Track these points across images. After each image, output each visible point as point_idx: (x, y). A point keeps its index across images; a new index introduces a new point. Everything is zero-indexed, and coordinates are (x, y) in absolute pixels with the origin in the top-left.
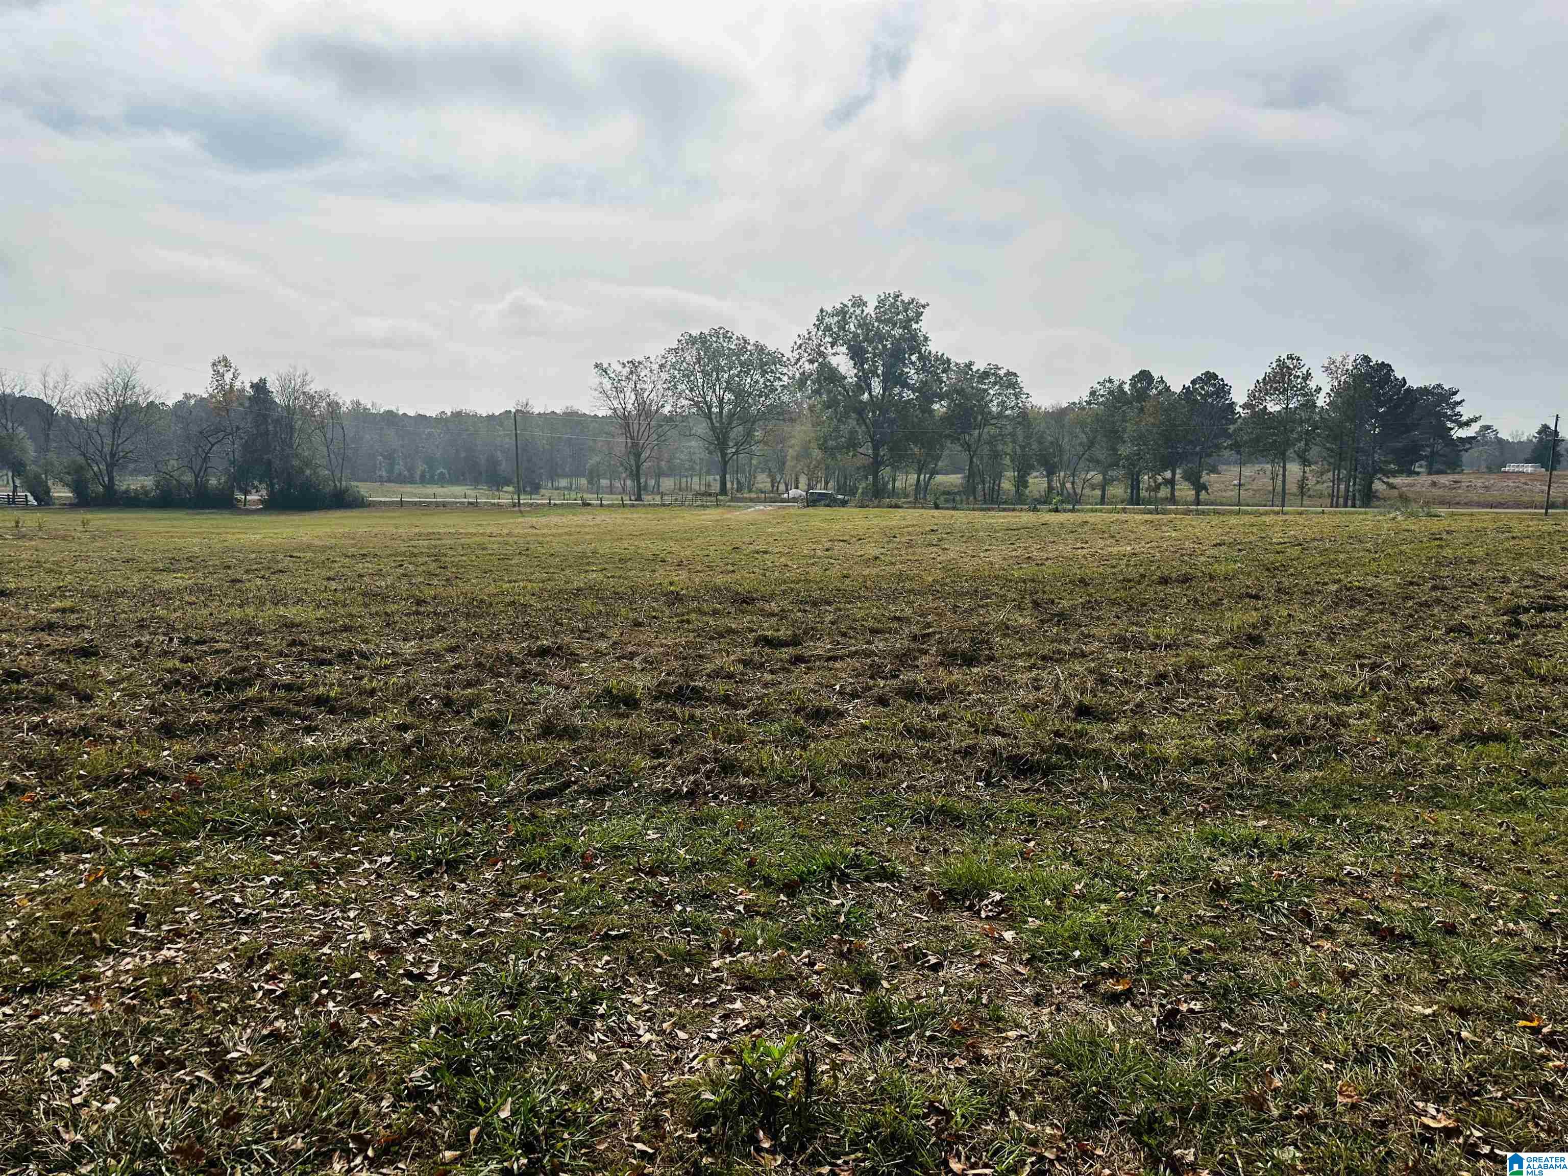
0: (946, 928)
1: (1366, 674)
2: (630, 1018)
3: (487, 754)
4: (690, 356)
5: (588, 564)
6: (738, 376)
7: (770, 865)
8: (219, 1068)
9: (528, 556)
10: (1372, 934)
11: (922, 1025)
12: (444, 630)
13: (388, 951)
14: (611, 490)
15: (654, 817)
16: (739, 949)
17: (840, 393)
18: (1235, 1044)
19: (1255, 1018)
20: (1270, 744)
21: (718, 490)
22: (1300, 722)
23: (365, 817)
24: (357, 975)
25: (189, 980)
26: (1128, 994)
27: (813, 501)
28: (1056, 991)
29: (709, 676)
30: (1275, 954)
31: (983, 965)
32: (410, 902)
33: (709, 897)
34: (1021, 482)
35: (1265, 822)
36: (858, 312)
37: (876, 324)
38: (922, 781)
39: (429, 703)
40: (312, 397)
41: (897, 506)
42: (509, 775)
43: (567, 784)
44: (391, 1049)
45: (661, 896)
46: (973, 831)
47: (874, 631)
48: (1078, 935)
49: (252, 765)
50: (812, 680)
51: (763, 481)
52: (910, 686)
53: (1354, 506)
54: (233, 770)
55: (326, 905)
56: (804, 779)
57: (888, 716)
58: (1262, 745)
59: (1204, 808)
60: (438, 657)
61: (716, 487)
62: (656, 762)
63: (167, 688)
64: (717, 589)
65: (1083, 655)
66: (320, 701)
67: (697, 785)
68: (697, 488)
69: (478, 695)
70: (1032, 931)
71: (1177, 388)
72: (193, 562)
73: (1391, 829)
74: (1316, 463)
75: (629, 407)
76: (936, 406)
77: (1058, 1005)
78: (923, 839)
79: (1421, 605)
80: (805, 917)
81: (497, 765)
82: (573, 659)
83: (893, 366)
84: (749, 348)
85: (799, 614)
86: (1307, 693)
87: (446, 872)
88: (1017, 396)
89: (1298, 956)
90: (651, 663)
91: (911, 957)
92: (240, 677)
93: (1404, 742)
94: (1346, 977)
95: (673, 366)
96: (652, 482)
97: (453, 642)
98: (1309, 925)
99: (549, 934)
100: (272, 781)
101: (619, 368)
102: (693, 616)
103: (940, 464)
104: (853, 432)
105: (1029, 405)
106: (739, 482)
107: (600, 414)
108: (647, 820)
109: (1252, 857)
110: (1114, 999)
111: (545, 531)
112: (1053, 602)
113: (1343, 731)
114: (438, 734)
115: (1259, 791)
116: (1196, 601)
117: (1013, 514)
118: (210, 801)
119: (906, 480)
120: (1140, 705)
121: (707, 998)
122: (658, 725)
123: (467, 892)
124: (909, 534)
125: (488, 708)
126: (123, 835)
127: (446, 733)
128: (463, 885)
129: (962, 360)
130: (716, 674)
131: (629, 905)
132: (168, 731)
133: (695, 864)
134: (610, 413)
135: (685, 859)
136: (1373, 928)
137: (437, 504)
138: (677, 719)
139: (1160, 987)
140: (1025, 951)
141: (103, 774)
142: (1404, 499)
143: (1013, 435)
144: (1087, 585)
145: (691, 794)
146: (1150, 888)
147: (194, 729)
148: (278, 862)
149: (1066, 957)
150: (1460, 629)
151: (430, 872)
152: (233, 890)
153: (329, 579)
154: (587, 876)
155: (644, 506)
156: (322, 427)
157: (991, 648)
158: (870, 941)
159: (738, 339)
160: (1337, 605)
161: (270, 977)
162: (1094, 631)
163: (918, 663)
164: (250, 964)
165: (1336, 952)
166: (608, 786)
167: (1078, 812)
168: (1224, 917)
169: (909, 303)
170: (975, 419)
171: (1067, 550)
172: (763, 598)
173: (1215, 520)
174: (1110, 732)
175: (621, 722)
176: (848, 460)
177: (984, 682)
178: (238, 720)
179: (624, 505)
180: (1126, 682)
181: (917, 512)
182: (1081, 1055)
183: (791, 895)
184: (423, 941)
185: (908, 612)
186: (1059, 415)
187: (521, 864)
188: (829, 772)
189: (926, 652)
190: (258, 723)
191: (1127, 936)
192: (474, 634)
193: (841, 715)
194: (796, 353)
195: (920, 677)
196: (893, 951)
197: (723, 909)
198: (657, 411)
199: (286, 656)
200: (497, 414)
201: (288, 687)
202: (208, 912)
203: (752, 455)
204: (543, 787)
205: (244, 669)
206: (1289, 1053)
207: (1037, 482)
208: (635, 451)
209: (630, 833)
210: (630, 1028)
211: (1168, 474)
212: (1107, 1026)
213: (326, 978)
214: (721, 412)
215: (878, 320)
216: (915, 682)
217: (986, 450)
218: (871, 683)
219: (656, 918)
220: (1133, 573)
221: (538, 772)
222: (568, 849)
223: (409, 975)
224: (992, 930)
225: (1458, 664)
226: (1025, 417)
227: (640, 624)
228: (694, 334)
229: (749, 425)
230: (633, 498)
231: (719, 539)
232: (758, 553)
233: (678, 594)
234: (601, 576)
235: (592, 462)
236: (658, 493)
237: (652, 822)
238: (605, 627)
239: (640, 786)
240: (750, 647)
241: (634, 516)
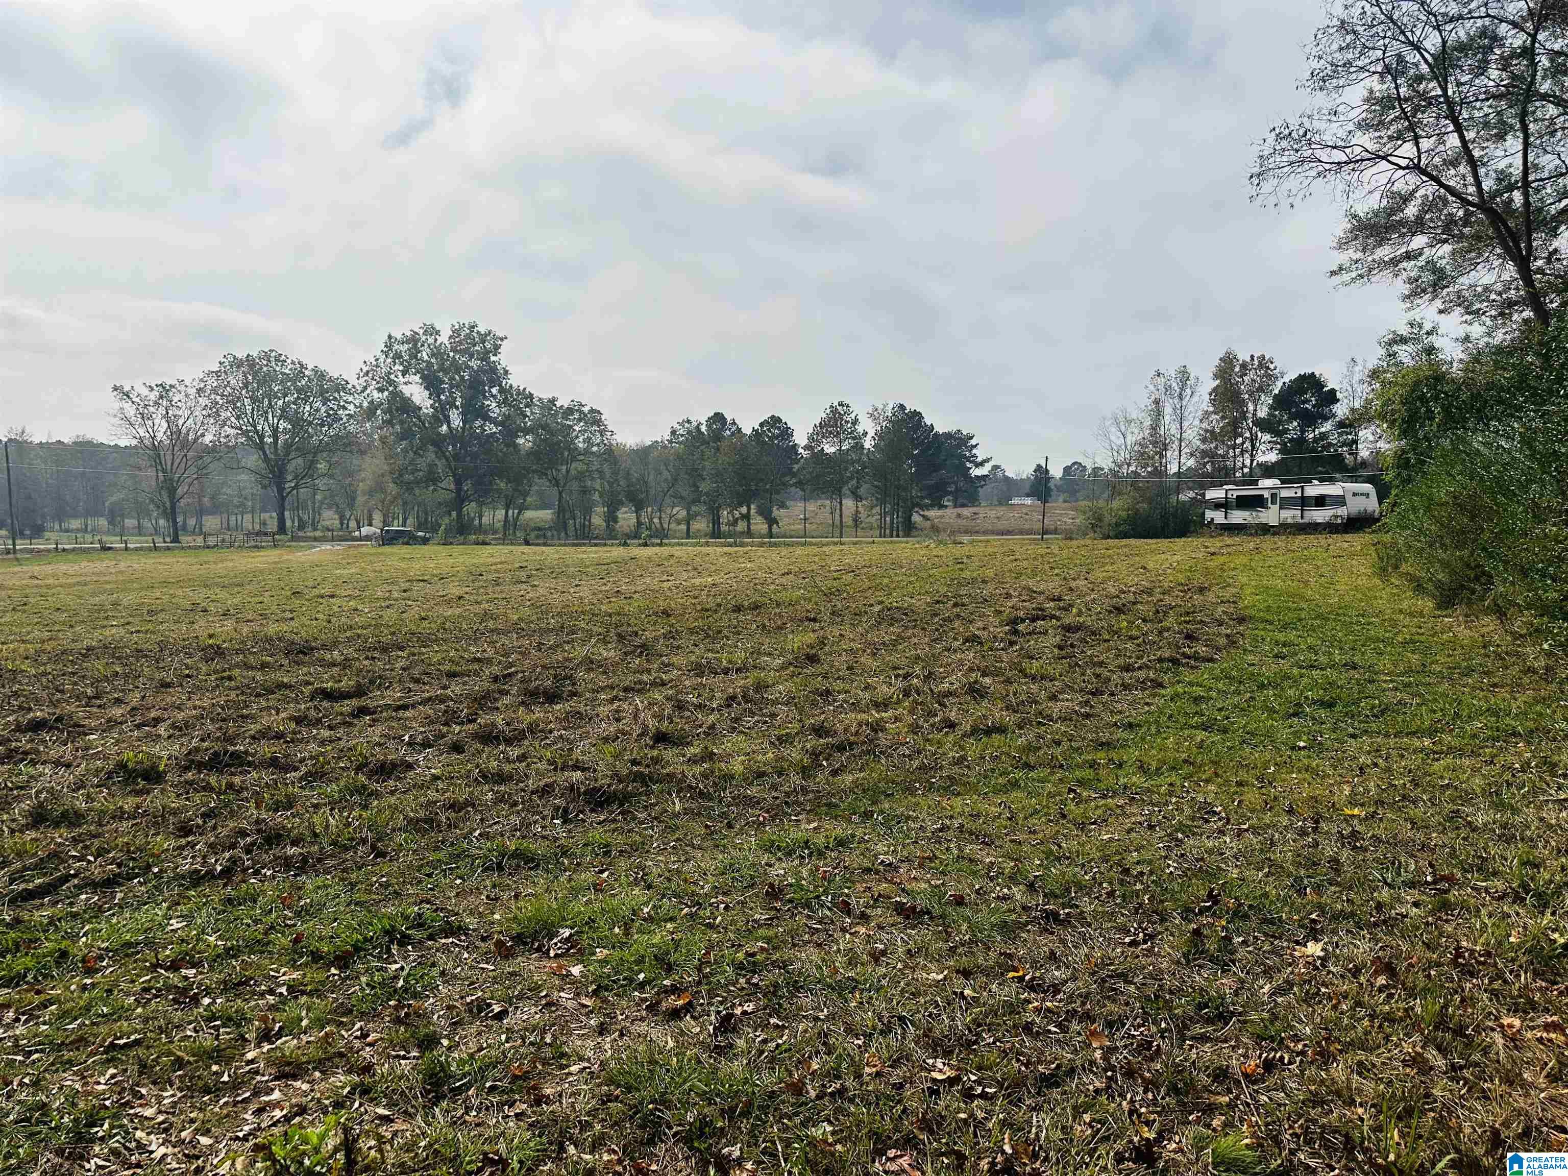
0: (513, 974)
1: (900, 684)
2: (138, 1134)
4: (235, 380)
5: (107, 618)
6: (294, 403)
7: (321, 938)
9: (25, 611)
10: (899, 914)
11: (482, 1077)
14: (140, 530)
15: (178, 904)
16: (279, 1035)
17: (415, 424)
18: (782, 1036)
19: (800, 1009)
20: (821, 753)
21: (275, 529)
22: (846, 730)
26: (688, 1008)
27: (389, 539)
28: (620, 1017)
29: (253, 738)
30: (819, 945)
31: (549, 1004)
33: (245, 983)
34: (611, 518)
35: (815, 824)
36: (431, 340)
37: (451, 354)
38: (495, 827)
41: (484, 543)
43: (65, 879)
45: (184, 991)
46: (548, 871)
47: (451, 675)
48: (643, 957)
50: (378, 732)
51: (329, 518)
52: (488, 729)
53: (898, 536)
56: (364, 841)
57: (462, 763)
58: (814, 754)
59: (764, 818)
61: (273, 526)
62: (183, 841)
64: (269, 640)
65: (663, 684)
67: (234, 862)
68: (249, 526)
70: (599, 961)
71: (747, 431)
73: (917, 817)
74: (866, 499)
75: (160, 436)
76: (521, 441)
77: (621, 1031)
78: (494, 886)
79: (944, 620)
80: (359, 988)
82: (78, 731)
83: (473, 398)
84: (307, 373)
85: (366, 662)
86: (853, 704)
88: (602, 433)
89: (838, 944)
90: (180, 730)
91: (475, 1010)
93: (928, 740)
94: (877, 957)
95: (214, 391)
96: (192, 522)
98: (849, 913)
99: (35, 1056)
101: (145, 392)
102: (236, 672)
103: (529, 499)
104: (432, 466)
105: (614, 442)
106: (300, 520)
107: (123, 443)
108: (169, 908)
109: (803, 857)
110: (675, 1014)
111: (51, 582)
112: (636, 634)
113: (880, 734)
115: (811, 796)
116: (764, 626)
117: (605, 549)
119: (494, 516)
120: (712, 727)
121: (238, 1095)
122: (187, 799)
124: (497, 571)
129: (546, 396)
130: (262, 735)
131: (144, 1007)
133: (227, 950)
134: (134, 442)
135: (216, 946)
136: (900, 909)
138: (212, 789)
139: (718, 995)
140: (592, 983)
142: (935, 529)
143: (601, 472)
144: (669, 616)
145: (227, 873)
146: (713, 900)
149: (630, 980)
150: (972, 639)
154: (90, 981)
155: (183, 548)
157: (574, 684)
158: (432, 1000)
159: (293, 363)
160: (880, 623)
162: (675, 660)
163: (499, 705)
165: (869, 936)
166: (119, 874)
167: (652, 836)
168: (777, 918)
169: (486, 335)
170: (562, 454)
171: (654, 583)
172: (324, 647)
173: (784, 551)
174: (684, 756)
175: (138, 800)
176: (427, 495)
177: (566, 719)
179: (156, 548)
180: (701, 707)
181: (506, 549)
182: (639, 1076)
183: (343, 967)
185: (490, 652)
186: (643, 453)
188: (394, 830)
189: (507, 693)
191: (689, 951)
193: (410, 767)
194: (362, 380)
195: (499, 719)
196: (455, 1007)
197: (262, 995)
198: (195, 440)
203: (315, 490)
204: (31, 886)
206: (826, 1036)
207: (626, 518)
208: (170, 487)
209: (147, 925)
210: (138, 1145)
211: (744, 510)
212: (667, 1042)
214: (276, 443)
215: (454, 350)
216: (494, 725)
217: (575, 486)
218: (445, 729)
219: (177, 1017)
220: (711, 603)
221: (25, 869)
222: (64, 954)
224: (560, 967)
225: (971, 670)
226: (611, 454)
227: (168, 685)
228: (239, 356)
229: (310, 457)
230: (168, 539)
231: (276, 583)
232: (322, 597)
233: (219, 648)
234: (122, 631)
235: (113, 499)
236: (201, 533)
237: (176, 910)
238: (123, 691)
239: (161, 871)
240: (305, 703)
241: (170, 560)
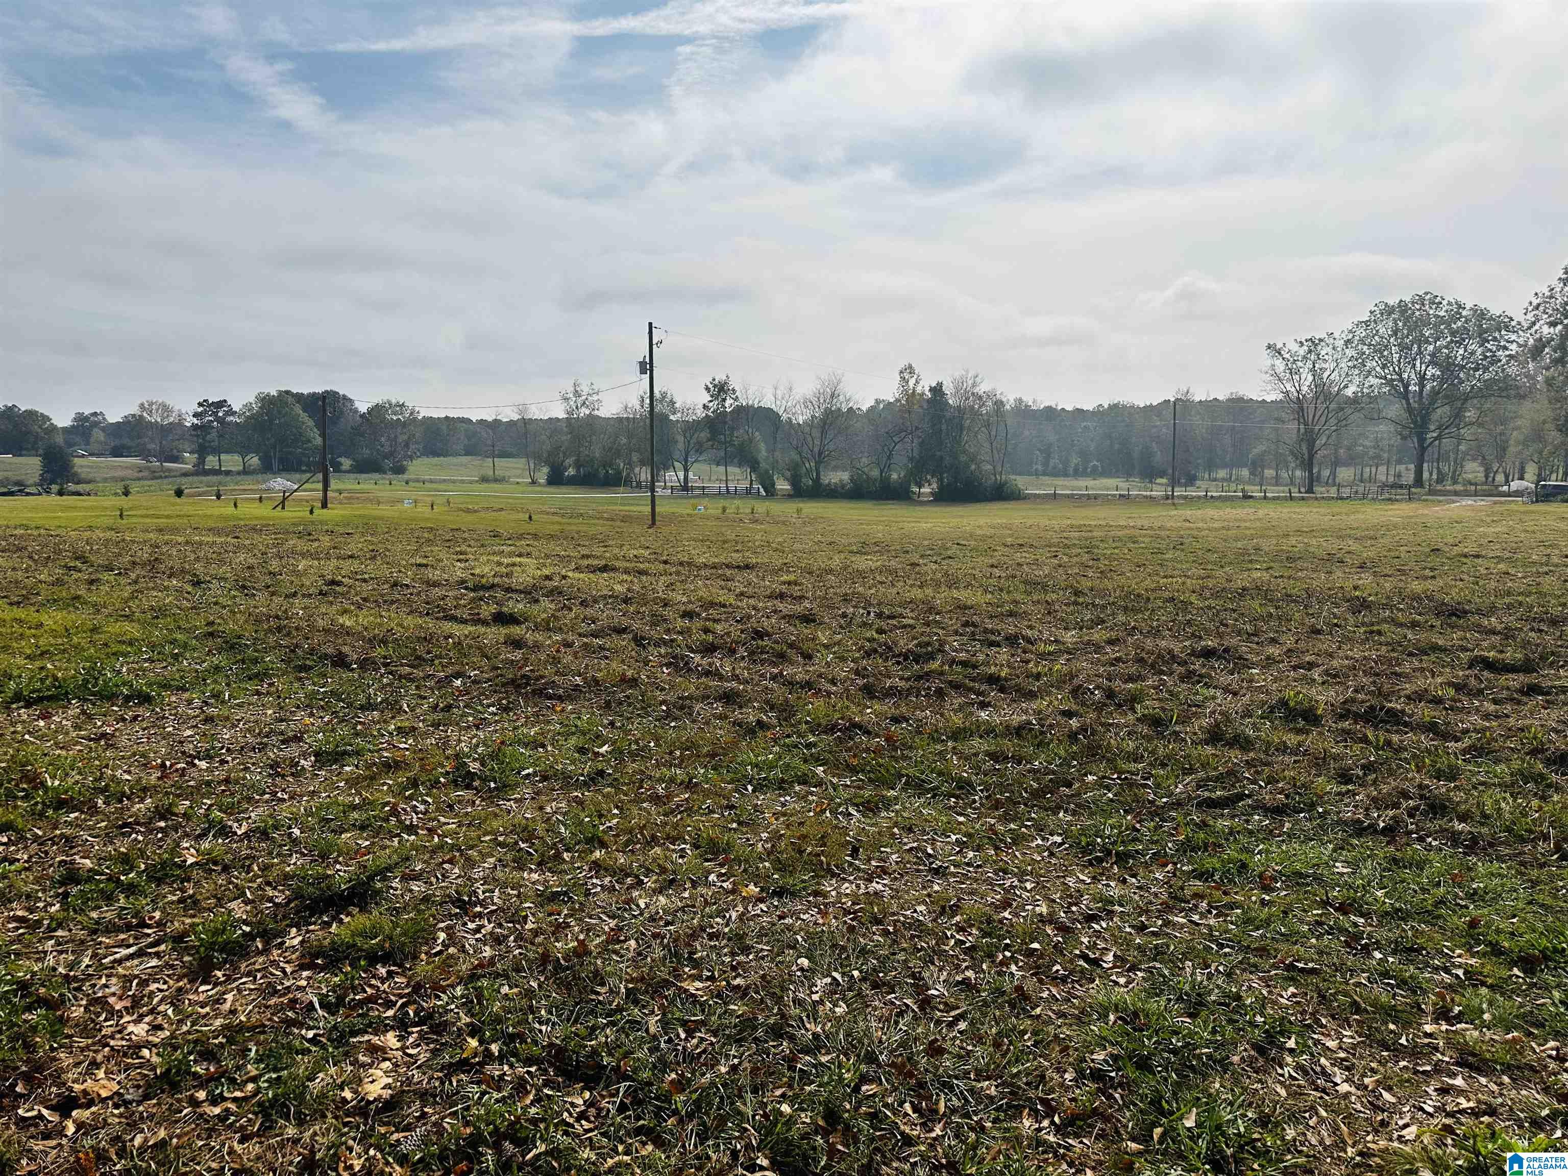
2: (1323, 1061)
3: (1153, 752)
4: (1384, 328)
5: (1251, 561)
6: (1446, 347)
7: (1499, 931)
8: (923, 1001)
9: (1183, 550)
12: (1103, 622)
13: (1063, 929)
14: (1277, 481)
15: (1342, 848)
16: (1459, 1018)
21: (1412, 482)
23: (1037, 794)
24: (1035, 945)
25: (894, 914)
27: (1545, 495)
29: (1408, 697)
32: (1082, 886)
33: (1418, 951)
39: (1092, 693)
40: (980, 398)
42: (1177, 777)
43: (1241, 797)
44: (1071, 1025)
45: (1357, 937)
49: (936, 731)
50: (1553, 716)
51: (1473, 470)
54: (920, 733)
55: (1005, 872)
56: (1545, 836)
60: (1098, 648)
61: (1409, 477)
62: (1344, 788)
63: (868, 654)
64: (1416, 598)
66: (993, 680)
67: (1397, 822)
68: (1384, 478)
69: (1142, 690)
72: (881, 547)
75: (1305, 389)
80: (1550, 1002)
81: (1163, 765)
82: (1241, 664)
84: (1464, 313)
85: (1532, 635)
87: (1115, 863)
90: (1335, 677)
92: (924, 650)
95: (1362, 341)
96: (1326, 473)
97: (1113, 634)
99: (1227, 950)
100: (954, 748)
101: (1294, 347)
102: (1385, 627)
106: (1439, 472)
107: (1270, 398)
108: (1334, 850)
111: (1200, 525)
114: (1102, 725)
118: (905, 758)
121: (1418, 1064)
122: (1346, 747)
123: (1138, 888)
125: (1150, 706)
126: (839, 776)
127: (1111, 725)
128: (1134, 880)
130: (1418, 697)
131: (1317, 939)
132: (869, 691)
133: (1397, 910)
134: (1281, 396)
135: (1384, 902)
137: (1089, 497)
138: (1369, 743)
141: (824, 722)
145: (1390, 831)
147: (891, 692)
148: (961, 823)
151: (1100, 860)
152: (925, 841)
153: (992, 566)
154: (1267, 898)
155: (1316, 499)
156: (988, 425)
159: (1449, 304)
161: (960, 929)
164: (943, 912)
166: (1286, 805)
172: (1479, 611)
175: (1300, 738)
178: (924, 689)
179: (1291, 498)
183: (1529, 972)
184: (1096, 927)
187: (1193, 871)
190: (940, 693)
192: (1134, 628)
194: (1531, 315)
197: (1436, 969)
198: (1338, 393)
199: (961, 635)
200: (1155, 404)
201: (964, 664)
202: (907, 857)
203: (1460, 439)
204: (1213, 796)
205: (928, 644)
208: (1309, 438)
209: (1315, 861)
210: (1324, 1072)
213: (1008, 941)
214: (1421, 391)
219: (1350, 961)
221: (1209, 779)
222: (1244, 866)
223: (1085, 957)
227: (1319, 632)
228: (1391, 302)
229: (1459, 404)
230: (1303, 490)
231: (1412, 538)
232: (1466, 556)
233: (1365, 601)
234: (1266, 576)
235: (1256, 451)
236: (1334, 485)
237: (1340, 854)
238: (1277, 632)
239: (1325, 812)
240: (1463, 669)
241: (1305, 510)
